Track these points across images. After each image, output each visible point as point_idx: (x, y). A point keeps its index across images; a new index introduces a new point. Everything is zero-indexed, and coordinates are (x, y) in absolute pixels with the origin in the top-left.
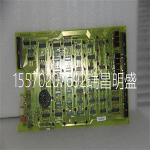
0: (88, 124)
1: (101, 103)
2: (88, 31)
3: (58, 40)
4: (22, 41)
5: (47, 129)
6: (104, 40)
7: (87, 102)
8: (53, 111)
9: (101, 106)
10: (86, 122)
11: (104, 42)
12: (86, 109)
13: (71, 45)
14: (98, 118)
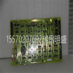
0: (43, 62)
1: (49, 53)
2: (43, 20)
3: (29, 24)
4: (13, 24)
5: (24, 64)
6: (51, 23)
7: (43, 52)
8: (27, 56)
9: (49, 54)
10: (43, 61)
11: (50, 25)
12: (42, 55)
13: (35, 26)
14: (48, 59)
